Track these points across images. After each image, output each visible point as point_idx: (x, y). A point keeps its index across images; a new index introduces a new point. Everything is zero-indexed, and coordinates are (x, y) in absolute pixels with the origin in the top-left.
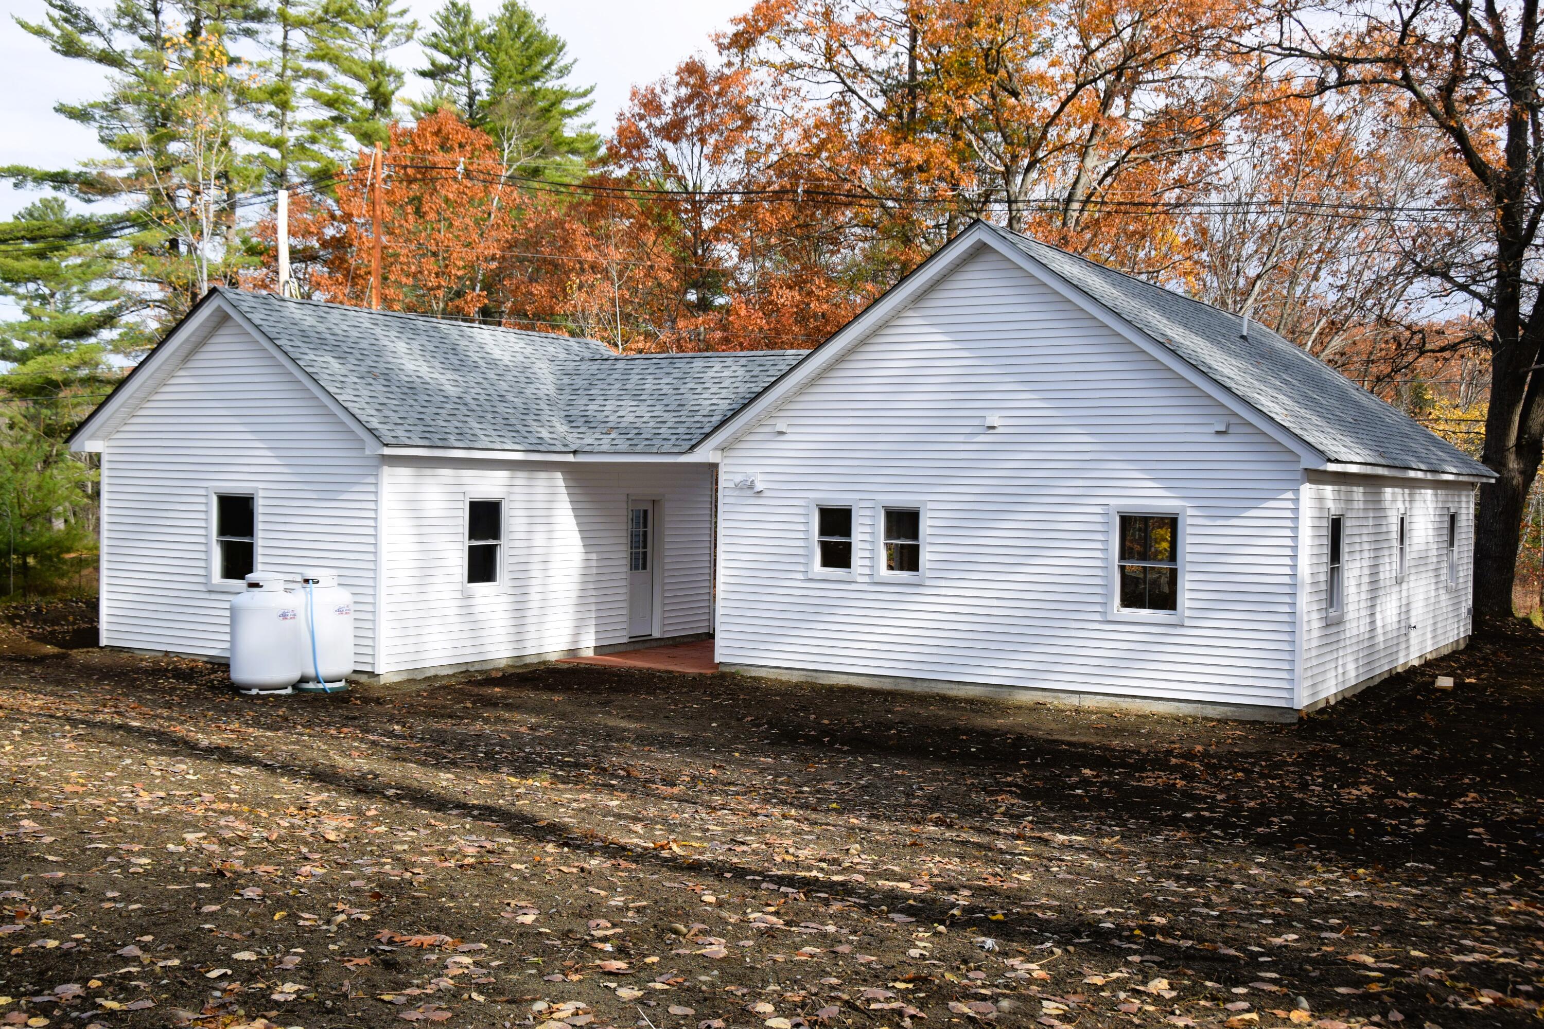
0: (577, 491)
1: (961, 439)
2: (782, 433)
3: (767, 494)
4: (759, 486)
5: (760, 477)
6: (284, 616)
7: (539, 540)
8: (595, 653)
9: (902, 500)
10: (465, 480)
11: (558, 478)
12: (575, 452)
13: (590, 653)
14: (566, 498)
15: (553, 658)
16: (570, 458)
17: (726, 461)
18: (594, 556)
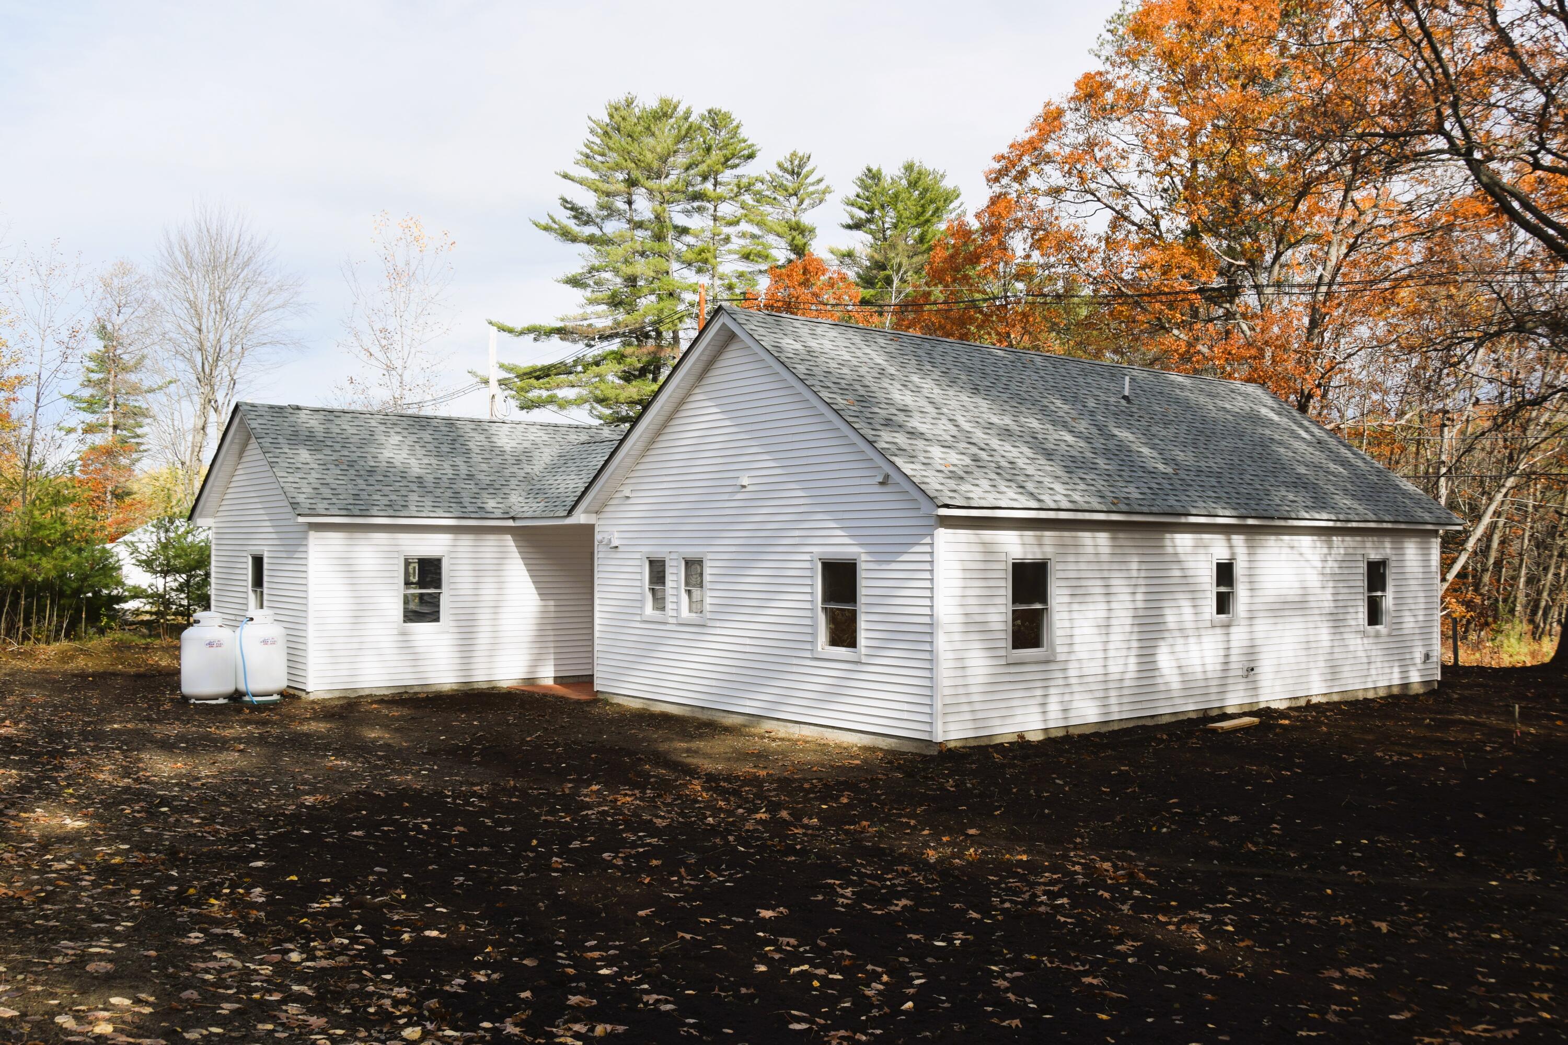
0: (531, 550)
1: (726, 497)
2: (628, 497)
3: (620, 549)
4: (615, 543)
5: (616, 535)
6: (210, 644)
7: (488, 590)
8: (555, 682)
9: (692, 552)
10: (401, 542)
11: (509, 540)
12: (513, 518)
13: (551, 682)
14: (518, 555)
15: (505, 685)
16: (510, 523)
17: (600, 522)
18: (552, 603)
